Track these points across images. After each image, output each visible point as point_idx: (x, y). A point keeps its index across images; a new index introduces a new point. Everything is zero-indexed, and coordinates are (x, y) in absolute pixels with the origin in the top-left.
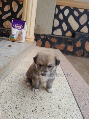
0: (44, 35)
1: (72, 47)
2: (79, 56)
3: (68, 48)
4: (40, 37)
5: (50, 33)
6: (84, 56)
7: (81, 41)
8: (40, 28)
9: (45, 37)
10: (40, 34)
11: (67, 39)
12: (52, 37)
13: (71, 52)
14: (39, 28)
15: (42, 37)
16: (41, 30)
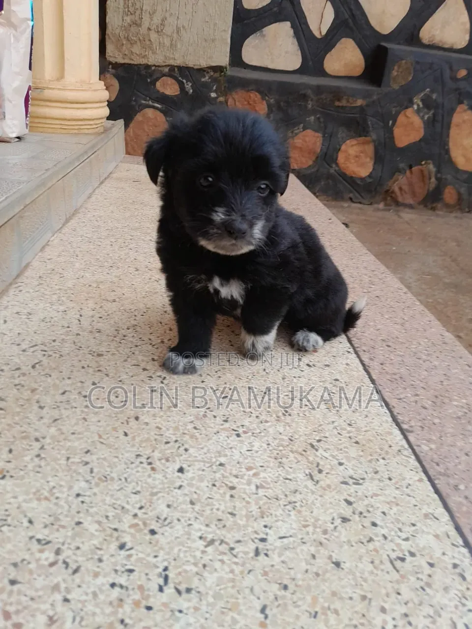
0: (182, 72)
1: (370, 149)
2: (411, 207)
3: (341, 158)
4: (154, 83)
5: (222, 58)
6: (439, 205)
7: (428, 103)
8: (146, 23)
9: (188, 86)
10: (147, 67)
11: (337, 94)
12: (234, 84)
13: (362, 179)
14: (137, 24)
15: (168, 87)
16: (153, 36)
